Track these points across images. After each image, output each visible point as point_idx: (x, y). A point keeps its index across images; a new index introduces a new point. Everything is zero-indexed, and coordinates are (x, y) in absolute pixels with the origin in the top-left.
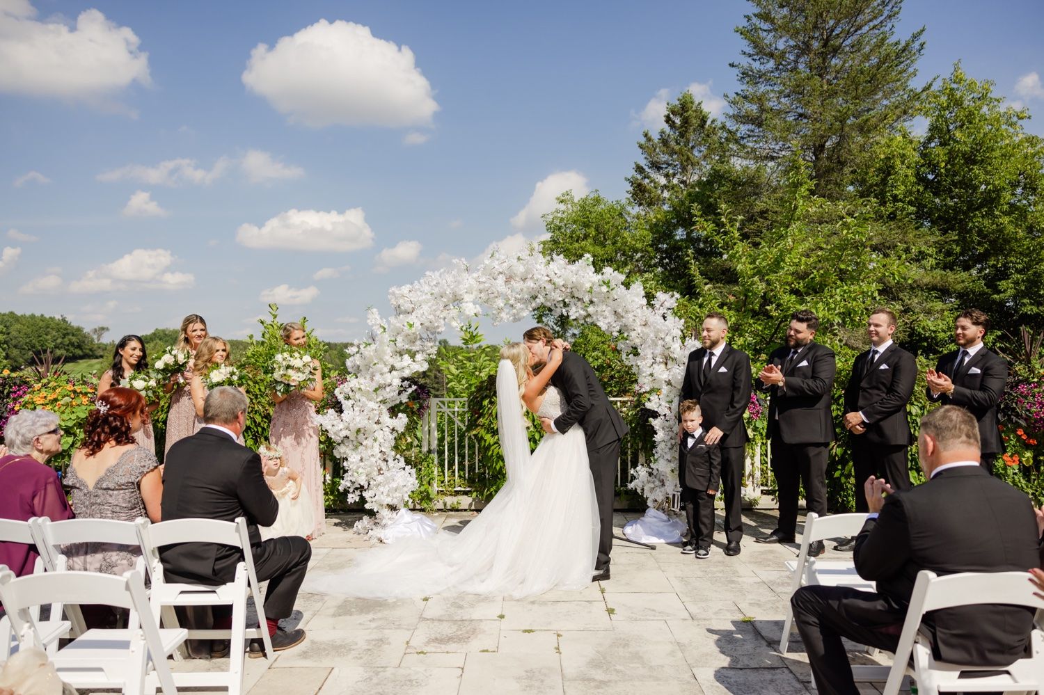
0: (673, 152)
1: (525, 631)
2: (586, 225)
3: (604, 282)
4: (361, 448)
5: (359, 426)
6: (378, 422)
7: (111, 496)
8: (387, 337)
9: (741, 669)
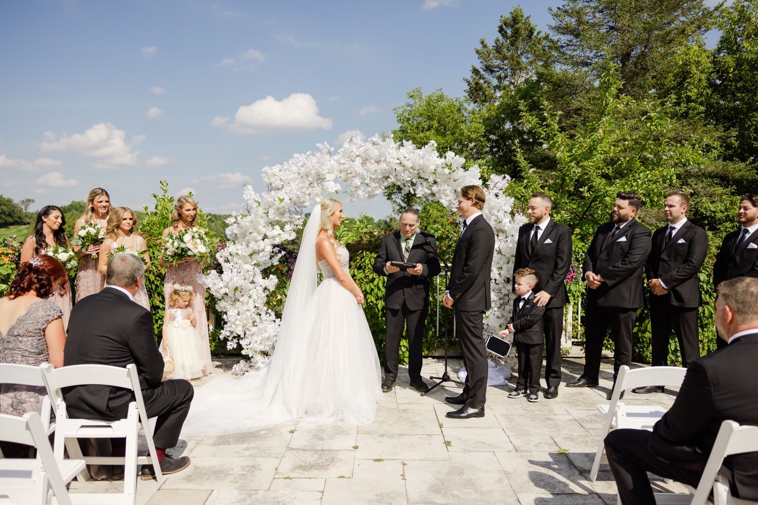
0: (505, 58)
1: (376, 460)
2: (430, 118)
3: (447, 165)
4: (238, 304)
5: (237, 285)
6: (253, 282)
7: (21, 342)
8: (261, 211)
9: (558, 494)
